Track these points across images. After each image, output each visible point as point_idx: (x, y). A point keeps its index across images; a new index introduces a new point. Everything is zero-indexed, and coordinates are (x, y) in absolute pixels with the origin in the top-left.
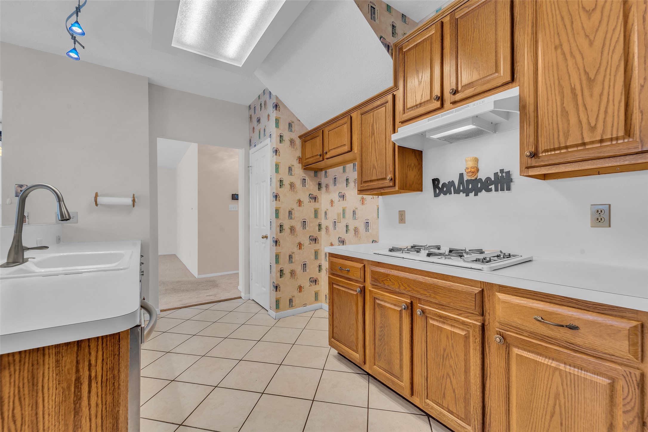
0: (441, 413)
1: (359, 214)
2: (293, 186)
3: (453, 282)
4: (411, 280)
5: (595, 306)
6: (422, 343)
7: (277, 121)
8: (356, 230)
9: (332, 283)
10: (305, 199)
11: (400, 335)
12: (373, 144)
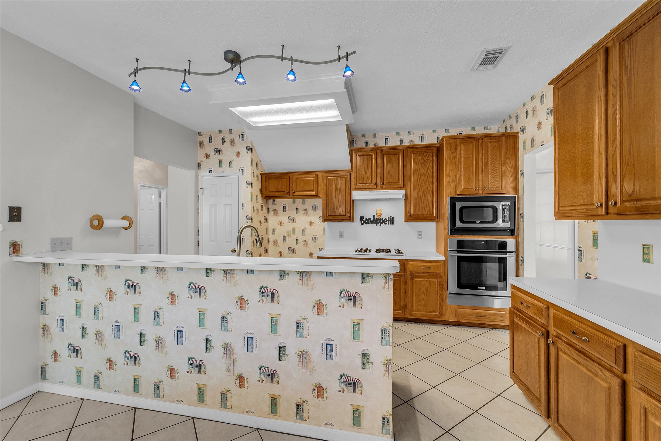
1: (307, 231)
2: (258, 211)
7: (252, 161)
8: (305, 242)
10: (263, 220)
12: (337, 195)
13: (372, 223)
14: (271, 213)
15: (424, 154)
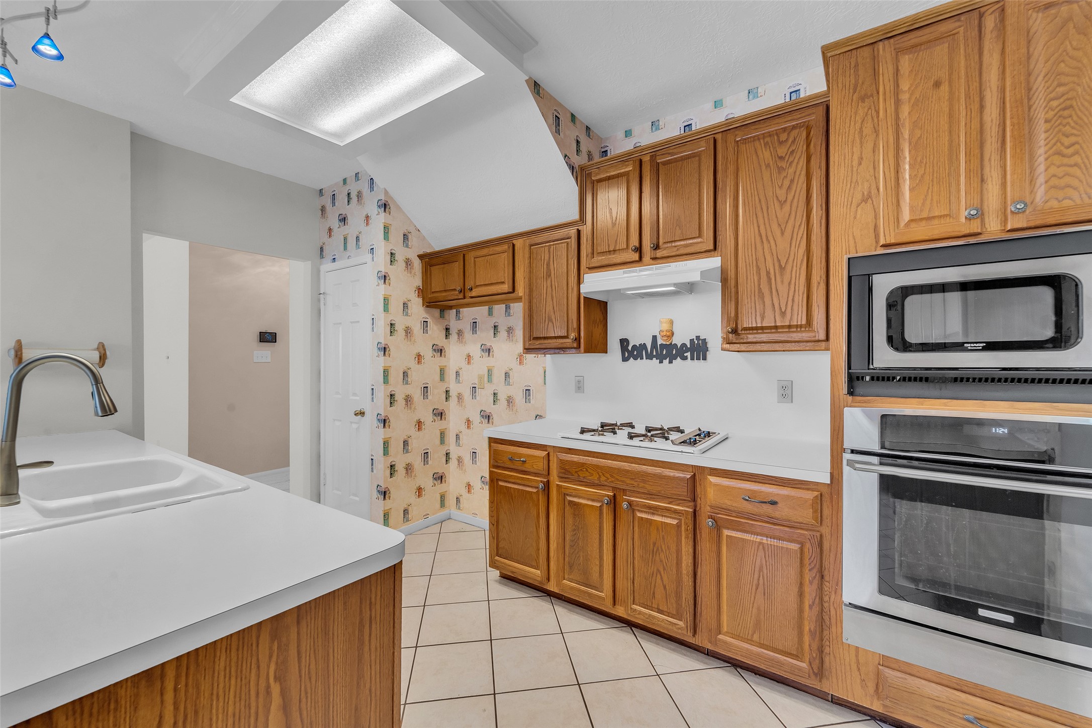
0: (650, 615)
1: (514, 376)
2: (409, 333)
3: (663, 468)
4: (615, 469)
5: (789, 482)
6: (627, 541)
7: (386, 229)
8: (510, 401)
9: (497, 479)
10: (427, 353)
11: (600, 535)
12: (549, 289)
13: (650, 357)
14: (454, 337)
15: (778, 137)
